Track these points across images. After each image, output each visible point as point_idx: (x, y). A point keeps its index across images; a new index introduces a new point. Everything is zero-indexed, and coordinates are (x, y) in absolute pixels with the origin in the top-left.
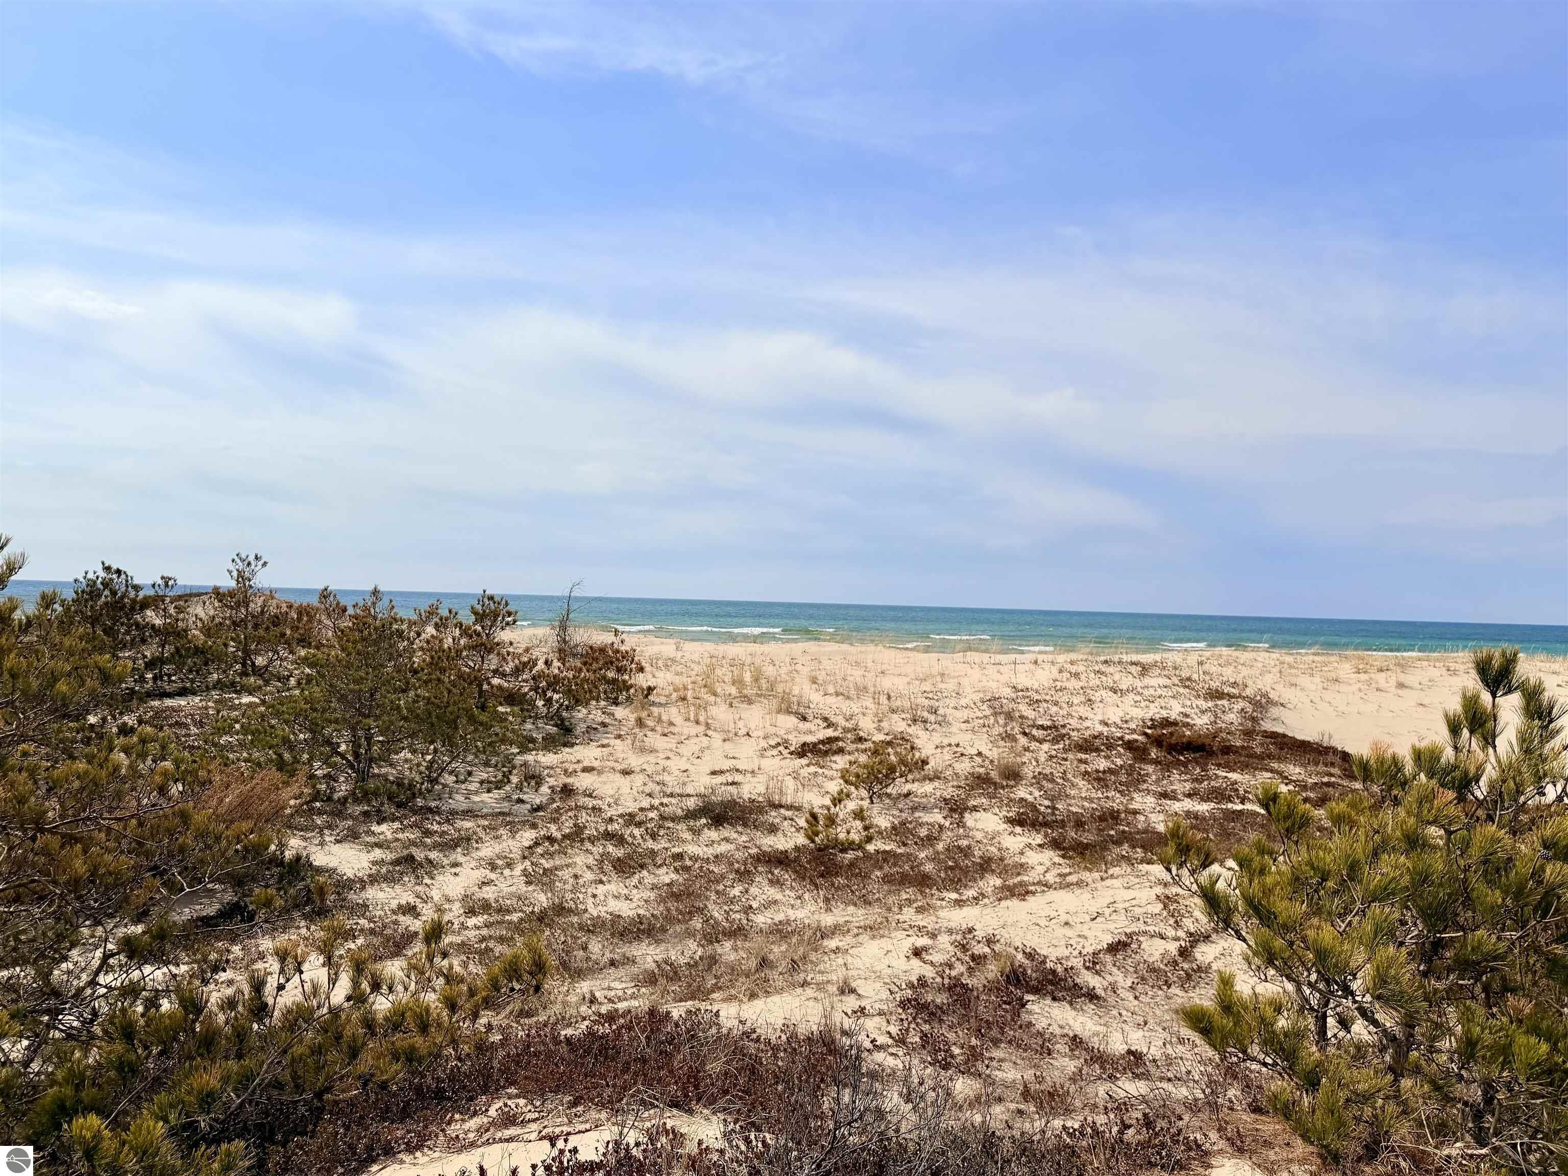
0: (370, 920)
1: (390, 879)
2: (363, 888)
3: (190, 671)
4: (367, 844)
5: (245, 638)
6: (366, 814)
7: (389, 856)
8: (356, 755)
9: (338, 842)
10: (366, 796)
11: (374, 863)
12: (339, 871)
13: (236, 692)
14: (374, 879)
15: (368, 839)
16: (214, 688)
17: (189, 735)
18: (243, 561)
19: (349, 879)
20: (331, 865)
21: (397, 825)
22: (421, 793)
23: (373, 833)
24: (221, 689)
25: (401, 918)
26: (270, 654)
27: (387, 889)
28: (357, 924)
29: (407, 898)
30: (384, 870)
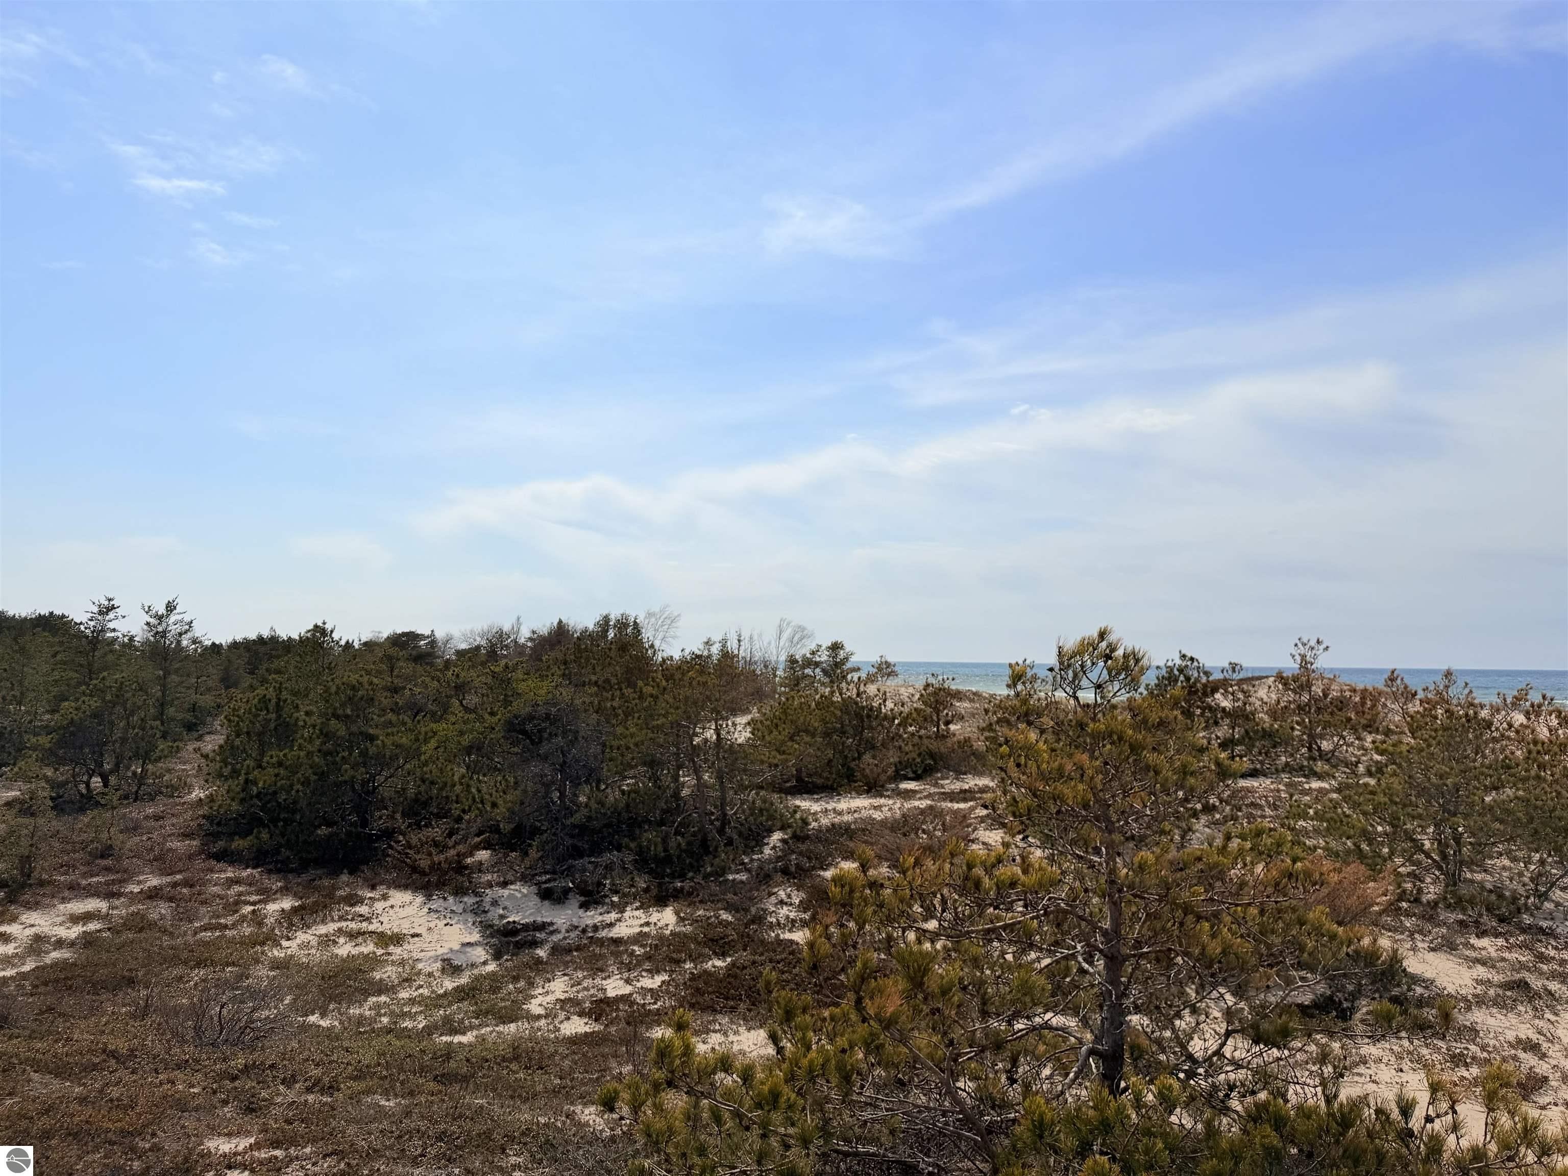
0: (1483, 1048)
1: (1499, 1003)
2: (1469, 1009)
3: (1260, 753)
4: (1467, 958)
5: (1310, 722)
6: (1461, 923)
7: (1497, 978)
8: (1444, 857)
9: (1433, 950)
10: (1459, 904)
11: (1479, 982)
12: (1438, 983)
13: (1305, 776)
14: (1480, 1001)
15: (1467, 953)
16: (1283, 771)
17: (1264, 817)
18: (1304, 645)
19: (1449, 995)
20: (1428, 975)
21: (1501, 942)
22: (1527, 909)
23: (1473, 946)
24: (1291, 773)
25: (1522, 1055)
26: (1335, 739)
27: (1499, 1016)
28: (1467, 1049)
29: (1526, 1032)
30: (1492, 992)
